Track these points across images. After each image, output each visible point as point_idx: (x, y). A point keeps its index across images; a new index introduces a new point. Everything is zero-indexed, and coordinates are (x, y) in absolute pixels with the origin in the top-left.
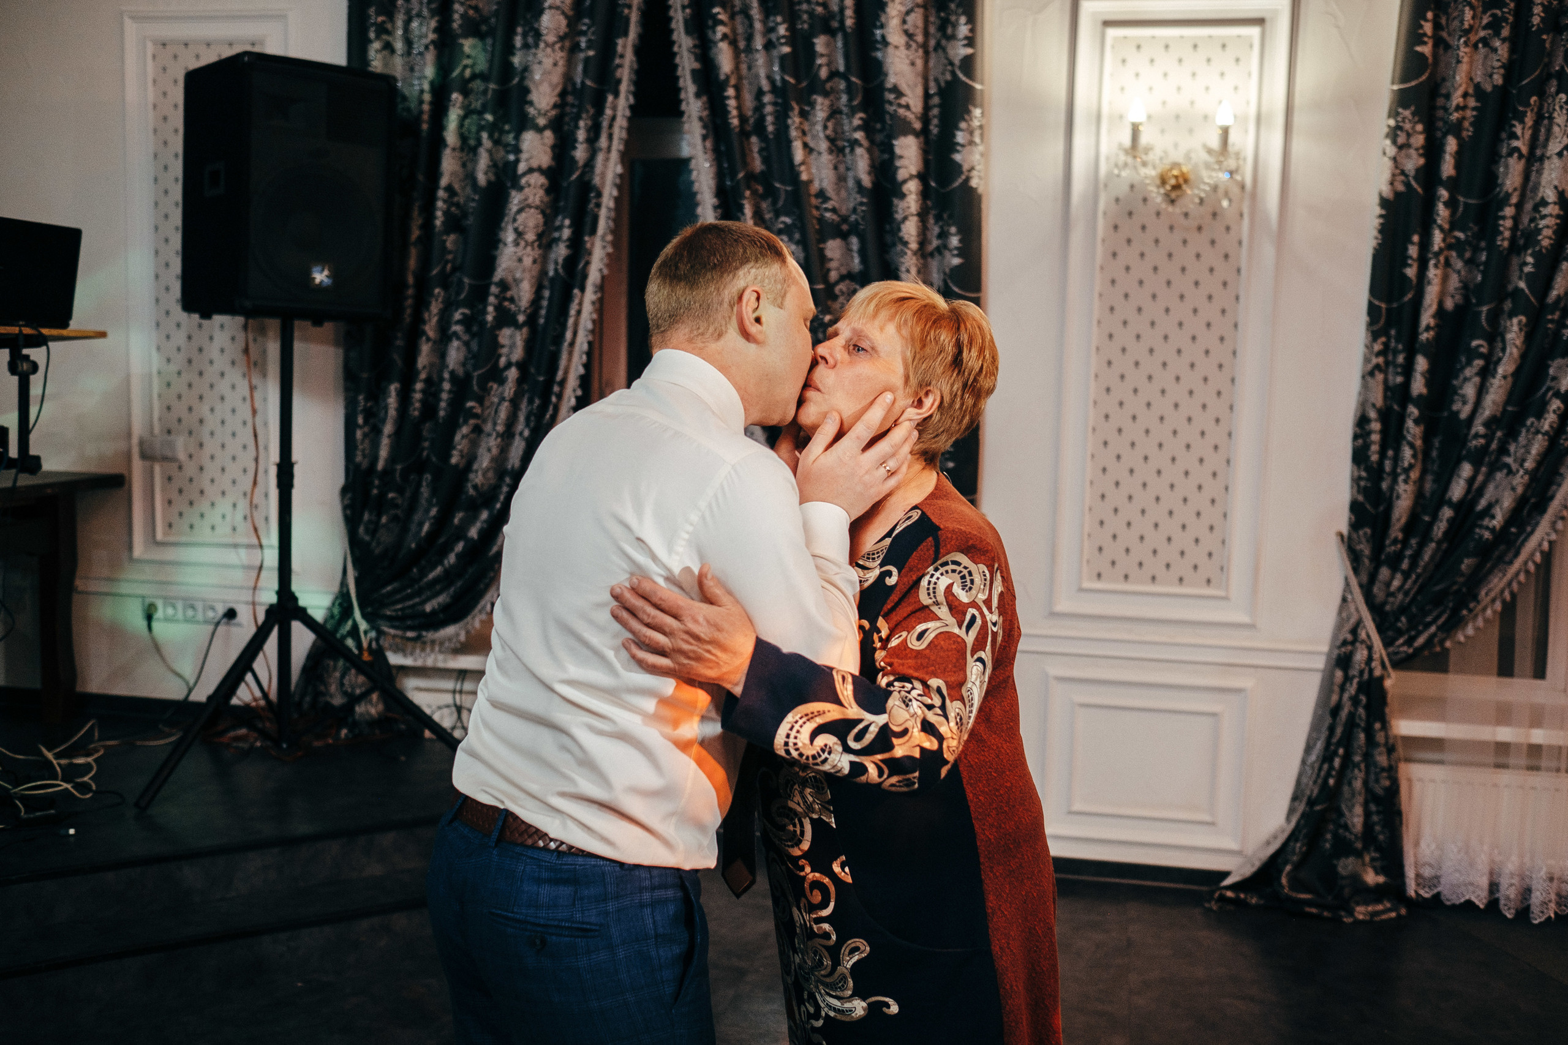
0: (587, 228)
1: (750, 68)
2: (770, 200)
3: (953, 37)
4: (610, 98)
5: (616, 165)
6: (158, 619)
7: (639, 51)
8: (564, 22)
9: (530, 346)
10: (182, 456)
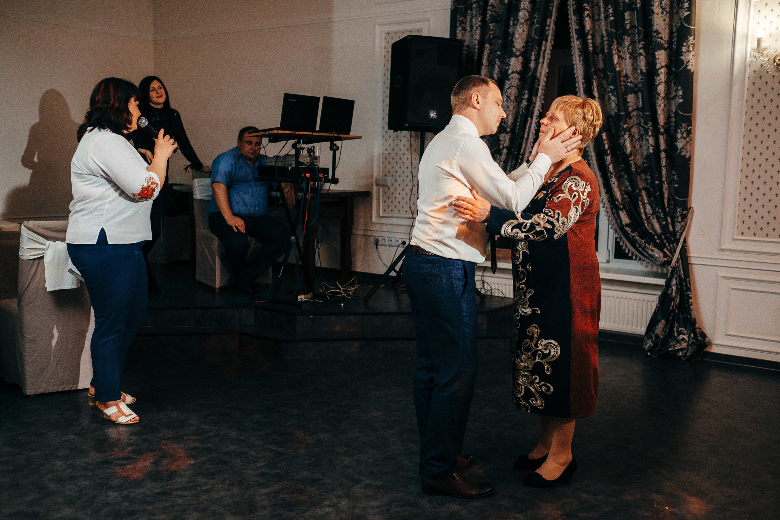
0: (534, 94)
1: (599, 27)
2: (606, 80)
3: (682, 8)
4: (544, 42)
5: (546, 69)
6: (380, 245)
7: (556, 23)
8: (527, 14)
9: (512, 140)
10: (389, 185)
